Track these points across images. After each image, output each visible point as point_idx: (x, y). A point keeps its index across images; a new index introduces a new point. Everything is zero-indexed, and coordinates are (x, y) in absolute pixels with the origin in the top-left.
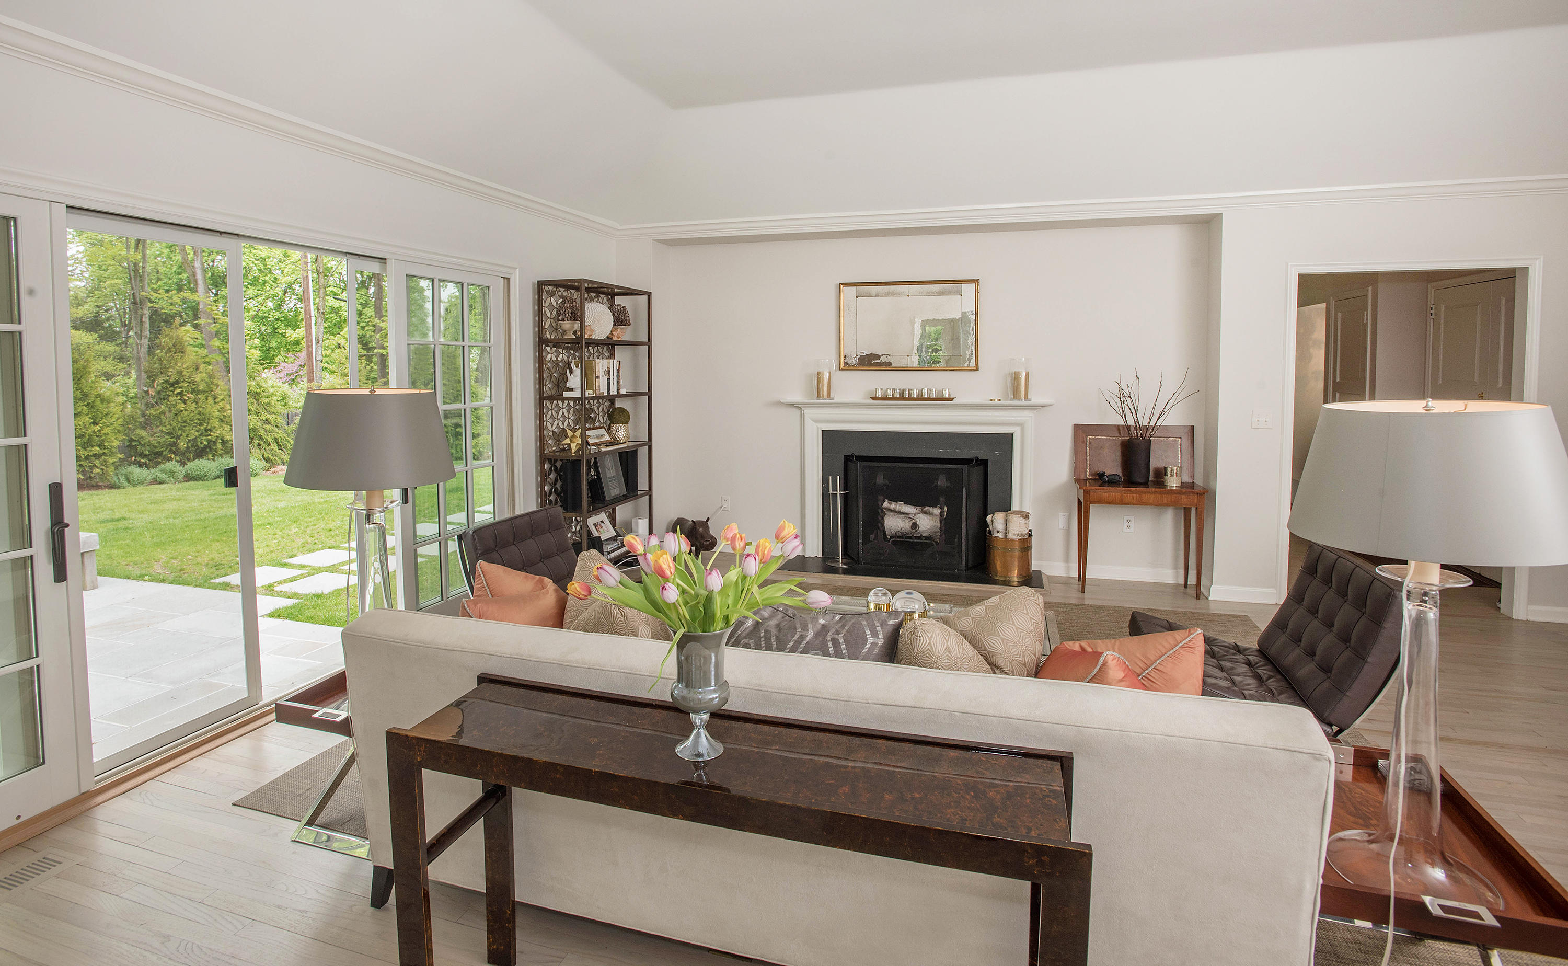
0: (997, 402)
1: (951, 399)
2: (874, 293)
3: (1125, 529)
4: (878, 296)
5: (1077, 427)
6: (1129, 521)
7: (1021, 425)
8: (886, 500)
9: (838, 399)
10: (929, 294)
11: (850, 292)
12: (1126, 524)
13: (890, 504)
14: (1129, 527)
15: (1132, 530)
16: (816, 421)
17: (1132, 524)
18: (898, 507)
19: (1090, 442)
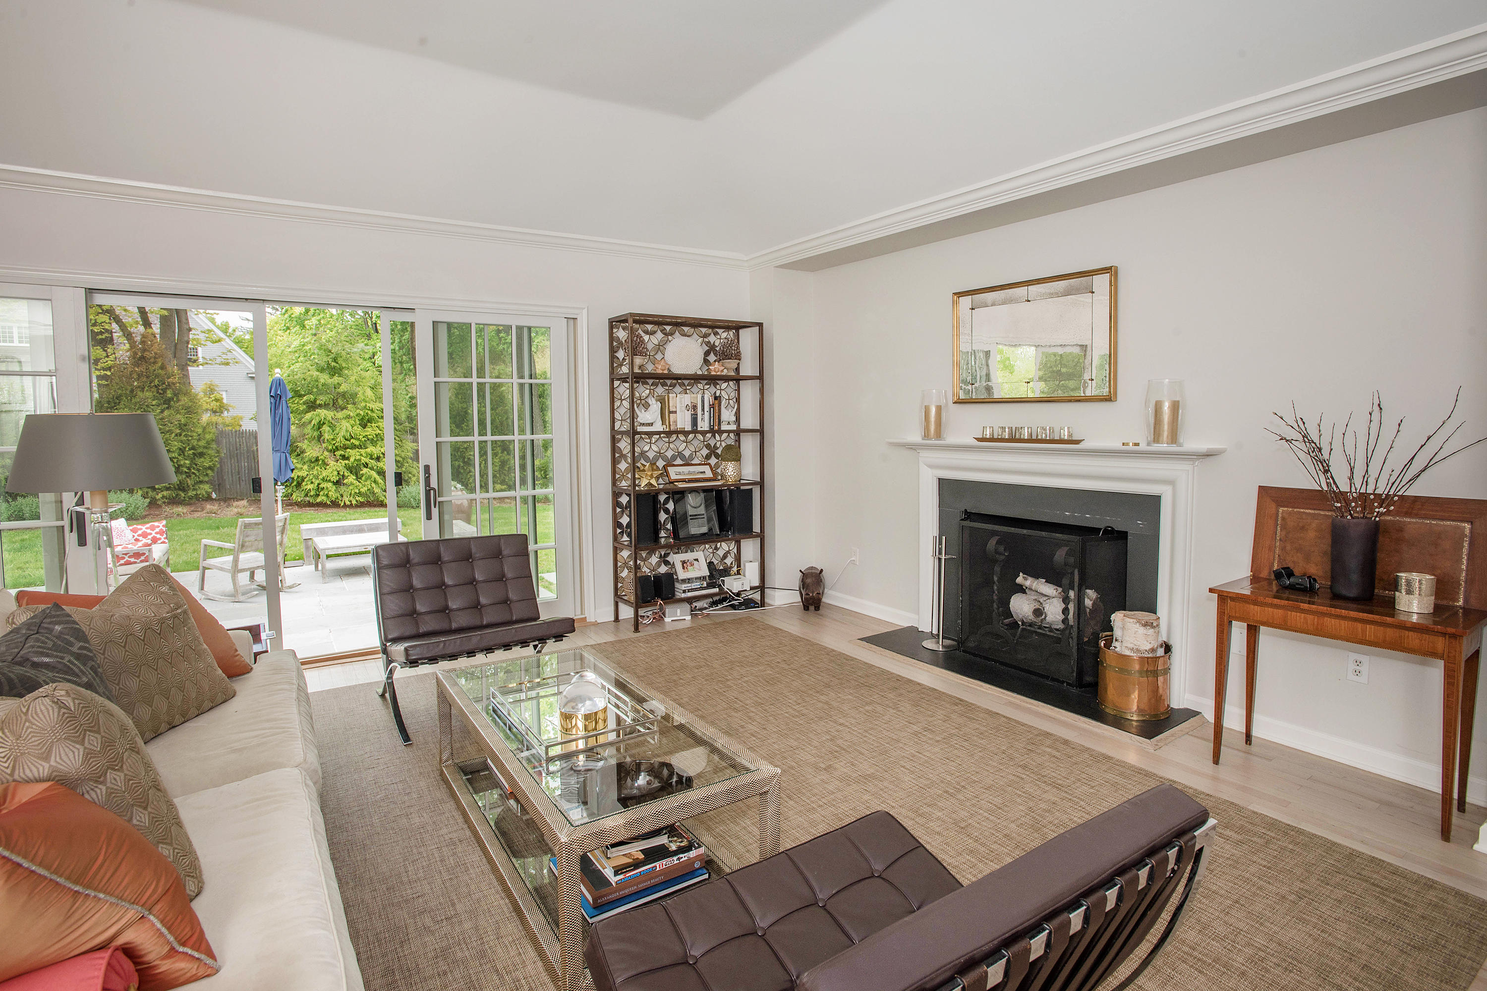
0: (1131, 447)
1: (1077, 442)
2: (989, 302)
3: (1351, 676)
4: (995, 305)
5: (1263, 491)
6: (1358, 663)
7: (1171, 482)
8: (1021, 574)
9: (951, 439)
10: (1052, 295)
11: (966, 301)
12: (1352, 666)
13: (1025, 579)
14: (1358, 673)
15: (1363, 679)
16: (931, 466)
17: (1364, 668)
18: (1034, 584)
19: (1283, 519)
